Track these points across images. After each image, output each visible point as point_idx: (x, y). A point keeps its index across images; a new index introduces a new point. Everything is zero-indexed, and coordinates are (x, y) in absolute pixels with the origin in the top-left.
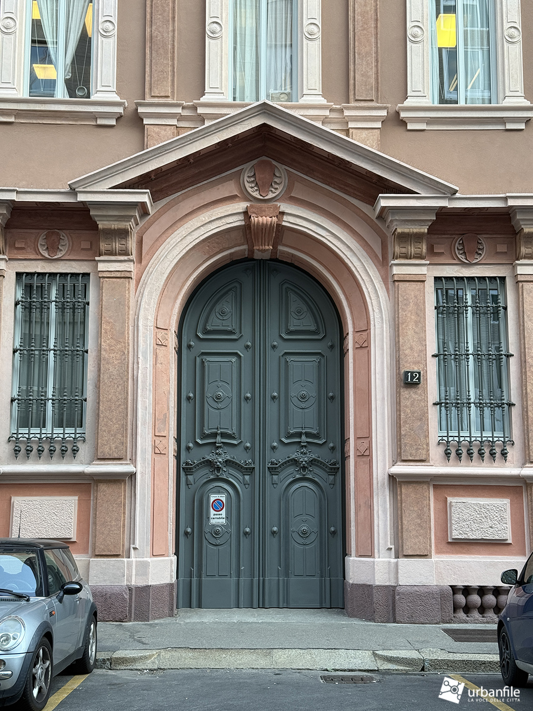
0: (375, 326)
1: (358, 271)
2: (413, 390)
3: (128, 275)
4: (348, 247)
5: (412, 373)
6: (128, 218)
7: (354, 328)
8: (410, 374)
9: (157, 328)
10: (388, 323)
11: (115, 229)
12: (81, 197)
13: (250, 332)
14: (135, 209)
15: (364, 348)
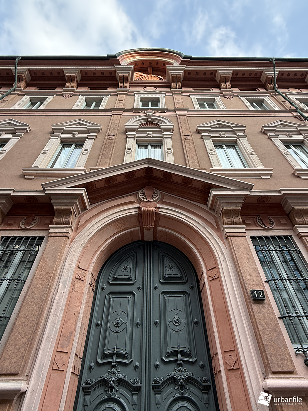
0: (221, 263)
1: (204, 234)
2: (261, 305)
3: (66, 235)
4: (197, 222)
5: (257, 291)
6: (72, 204)
7: (206, 268)
8: (255, 291)
9: (79, 268)
10: (229, 261)
11: (63, 209)
12: (47, 192)
13: (141, 279)
14: (77, 199)
15: (216, 278)
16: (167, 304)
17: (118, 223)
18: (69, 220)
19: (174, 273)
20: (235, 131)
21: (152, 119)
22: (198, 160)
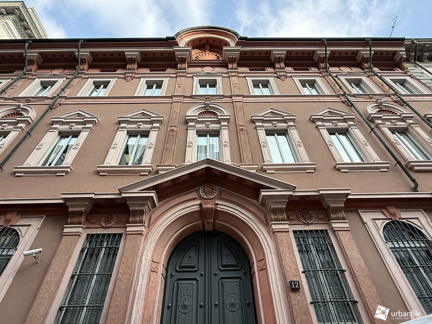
0: (268, 256)
1: (255, 229)
2: (297, 293)
3: (141, 233)
4: (249, 218)
5: (294, 282)
6: (144, 205)
7: (256, 259)
9: (153, 261)
10: (274, 254)
11: (137, 210)
12: (123, 195)
13: (203, 266)
14: (148, 200)
15: (264, 269)
16: (225, 289)
17: (183, 218)
18: (142, 219)
19: (231, 261)
20: (286, 120)
21: (210, 107)
22: (251, 154)
